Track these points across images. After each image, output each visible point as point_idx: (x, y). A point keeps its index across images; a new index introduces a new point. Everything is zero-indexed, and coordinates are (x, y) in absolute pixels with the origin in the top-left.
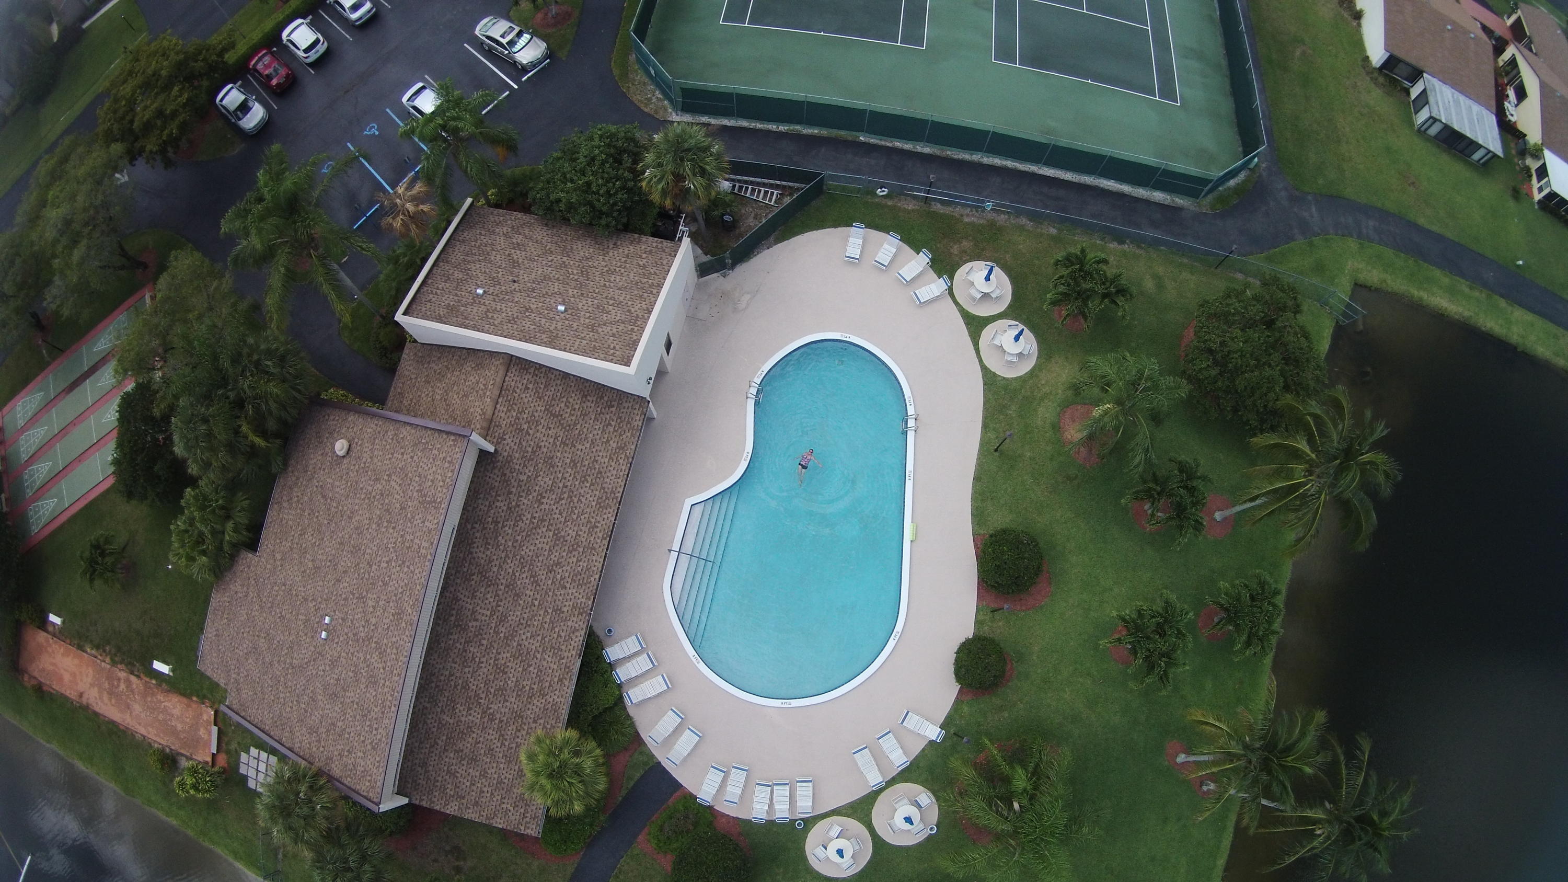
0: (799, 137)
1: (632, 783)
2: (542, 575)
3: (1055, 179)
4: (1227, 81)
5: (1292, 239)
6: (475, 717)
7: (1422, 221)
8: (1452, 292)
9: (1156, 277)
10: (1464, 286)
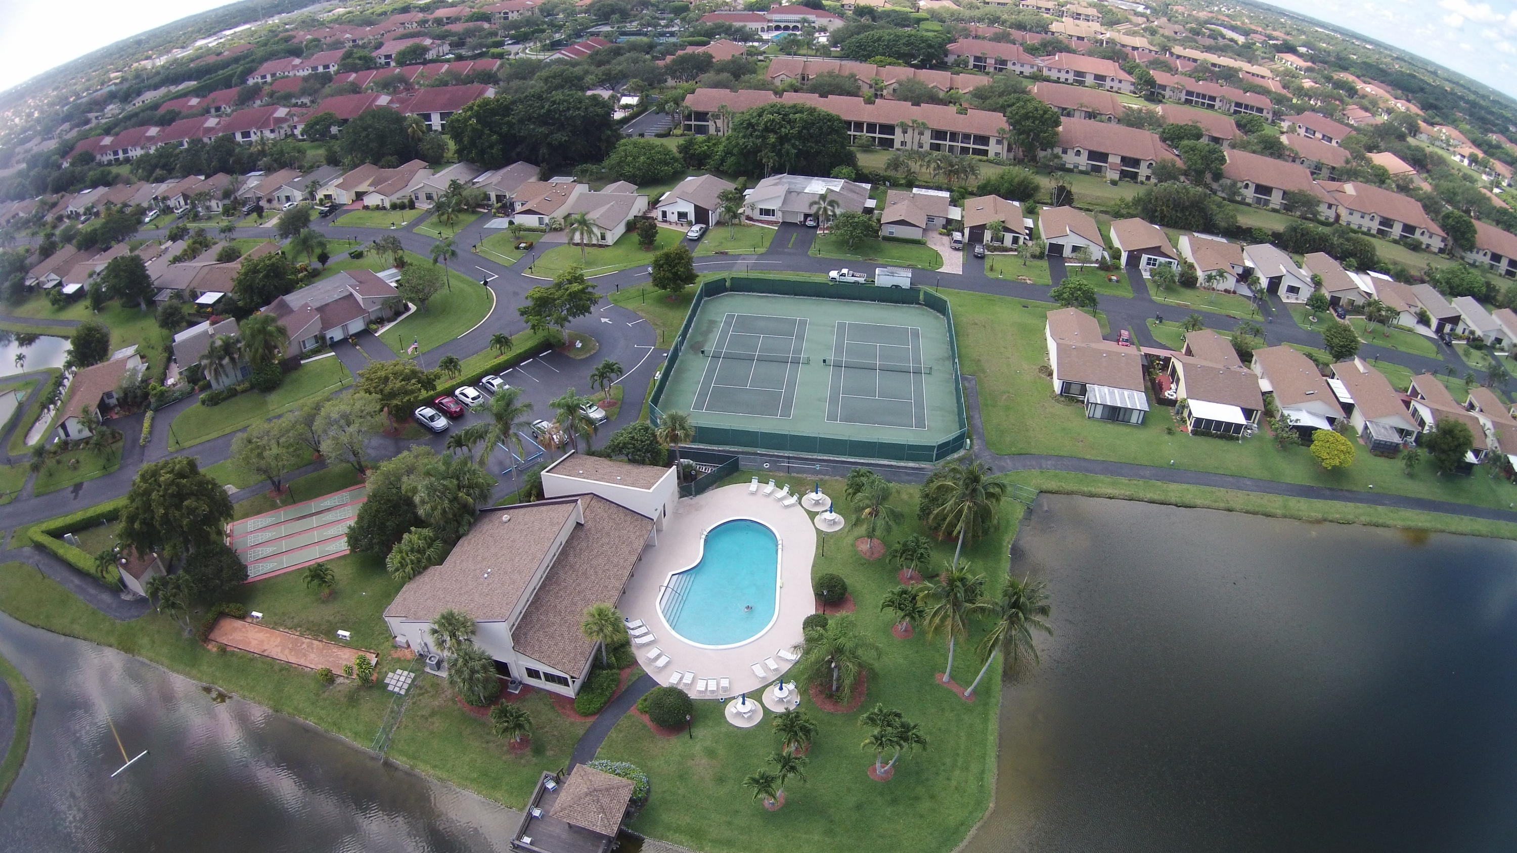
1: (630, 683)
2: (600, 572)
3: (855, 462)
4: (957, 417)
6: (558, 620)
8: (1114, 484)
10: (1123, 480)
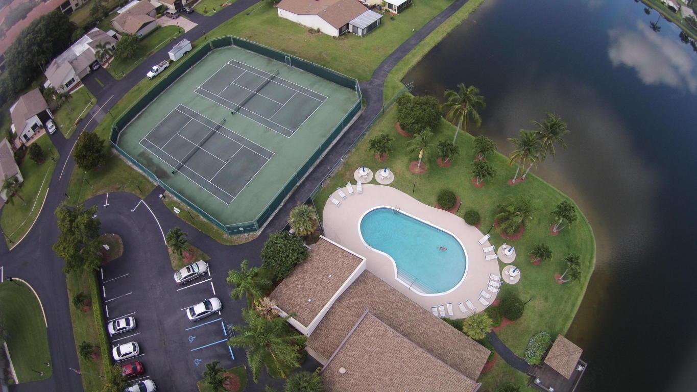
0: (288, 201)
3: (338, 141)
4: (325, 80)
5: (382, 91)
7: (390, 52)
8: (414, 55)
9: (380, 131)
10: (413, 51)
